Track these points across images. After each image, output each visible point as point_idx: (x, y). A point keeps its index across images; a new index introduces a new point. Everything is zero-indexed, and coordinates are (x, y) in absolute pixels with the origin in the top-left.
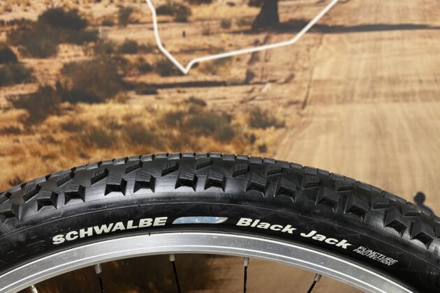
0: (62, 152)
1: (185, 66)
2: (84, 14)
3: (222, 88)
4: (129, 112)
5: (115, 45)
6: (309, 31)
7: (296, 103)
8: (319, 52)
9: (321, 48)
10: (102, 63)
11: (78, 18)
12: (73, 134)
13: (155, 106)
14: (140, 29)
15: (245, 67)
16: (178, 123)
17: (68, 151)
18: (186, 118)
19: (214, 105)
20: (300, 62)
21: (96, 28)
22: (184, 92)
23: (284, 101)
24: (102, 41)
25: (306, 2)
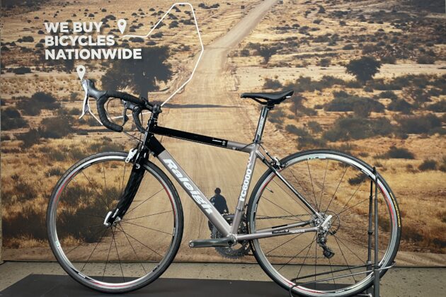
0: (39, 162)
2: (54, 95)
4: (73, 143)
5: (68, 110)
6: (163, 107)
8: (167, 117)
9: (168, 115)
11: (51, 97)
12: (45, 154)
13: (86, 141)
14: (81, 103)
15: (131, 123)
16: (97, 149)
17: (42, 162)
18: (101, 147)
19: (116, 141)
21: (59, 102)
24: (62, 108)
25: (161, 93)
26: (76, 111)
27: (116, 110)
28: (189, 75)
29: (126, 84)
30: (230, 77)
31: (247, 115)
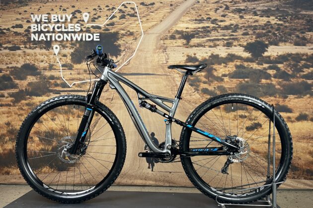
0: (25, 113)
1: (71, 85)
2: (37, 66)
3: (83, 93)
5: (47, 77)
7: (109, 99)
11: (35, 67)
14: (56, 71)
15: (91, 86)
17: (27, 113)
21: (40, 71)
22: (70, 93)
23: (105, 98)
24: (42, 75)
26: (52, 77)
27: (81, 77)
28: (133, 52)
30: (162, 54)
31: (174, 81)
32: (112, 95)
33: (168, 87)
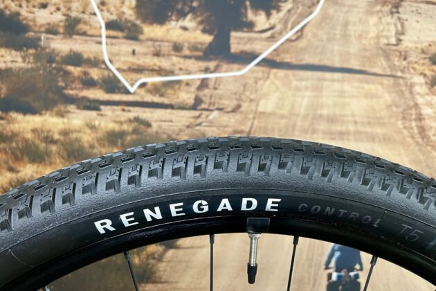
1: (132, 85)
2: (26, 19)
3: (169, 111)
4: (67, 127)
5: (58, 55)
6: (258, 64)
7: (241, 132)
8: (266, 86)
9: (268, 82)
10: (41, 72)
11: (20, 22)
13: (97, 123)
14: (87, 41)
15: (194, 92)
16: (119, 142)
18: (129, 138)
19: (160, 127)
20: (248, 93)
21: (39, 35)
22: (129, 111)
23: (230, 130)
24: (44, 49)
25: (258, 35)
26: (75, 59)
27: (164, 63)
28: (314, 5)
29: (187, 9)
30: (389, 19)
31: (411, 92)
32: (249, 124)
33: (395, 109)
